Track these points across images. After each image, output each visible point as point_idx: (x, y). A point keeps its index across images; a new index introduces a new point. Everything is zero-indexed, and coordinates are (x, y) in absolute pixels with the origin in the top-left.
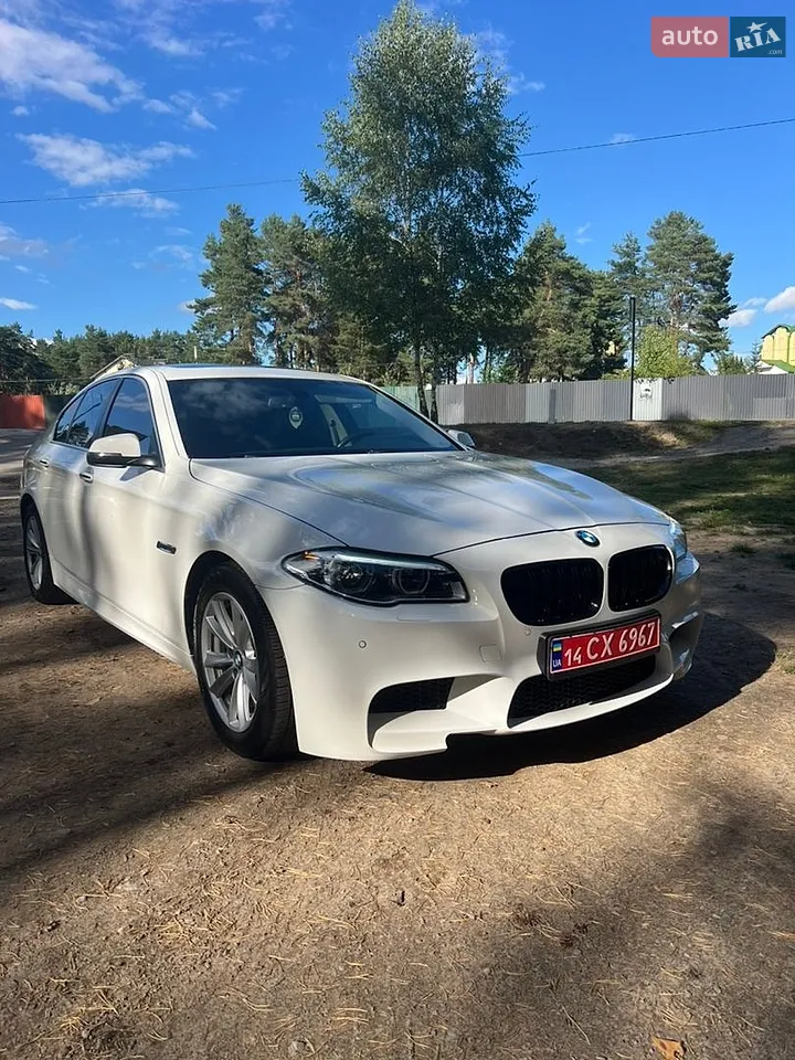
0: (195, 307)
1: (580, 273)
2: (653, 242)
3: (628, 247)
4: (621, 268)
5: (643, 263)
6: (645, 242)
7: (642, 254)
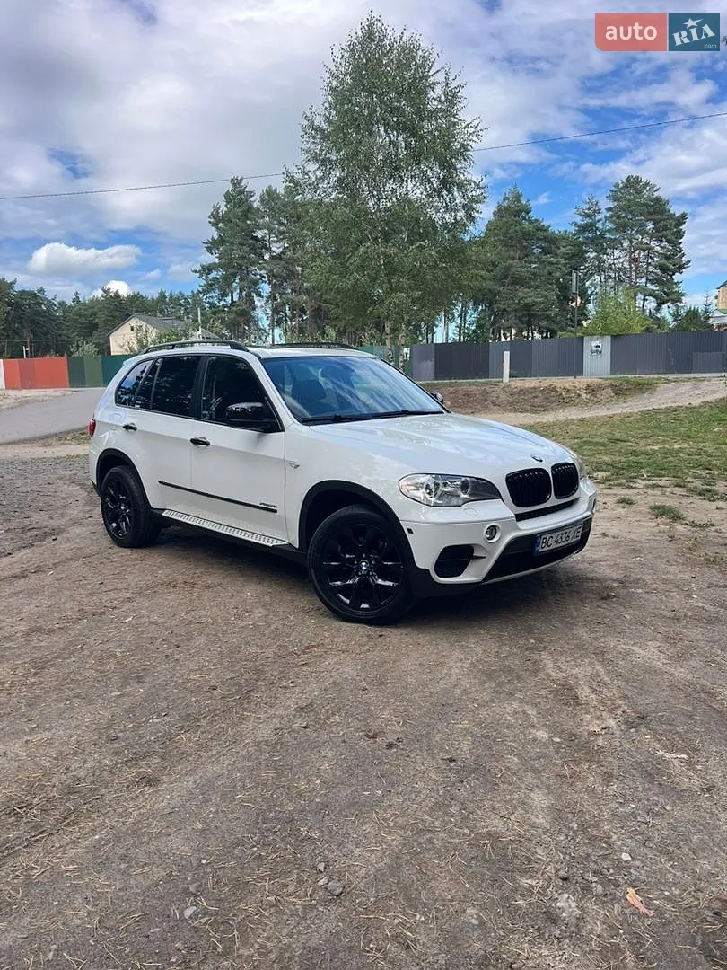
0: (200, 271)
1: (545, 234)
2: (611, 205)
3: (589, 209)
4: (583, 229)
5: (603, 224)
6: (605, 204)
7: (602, 216)
